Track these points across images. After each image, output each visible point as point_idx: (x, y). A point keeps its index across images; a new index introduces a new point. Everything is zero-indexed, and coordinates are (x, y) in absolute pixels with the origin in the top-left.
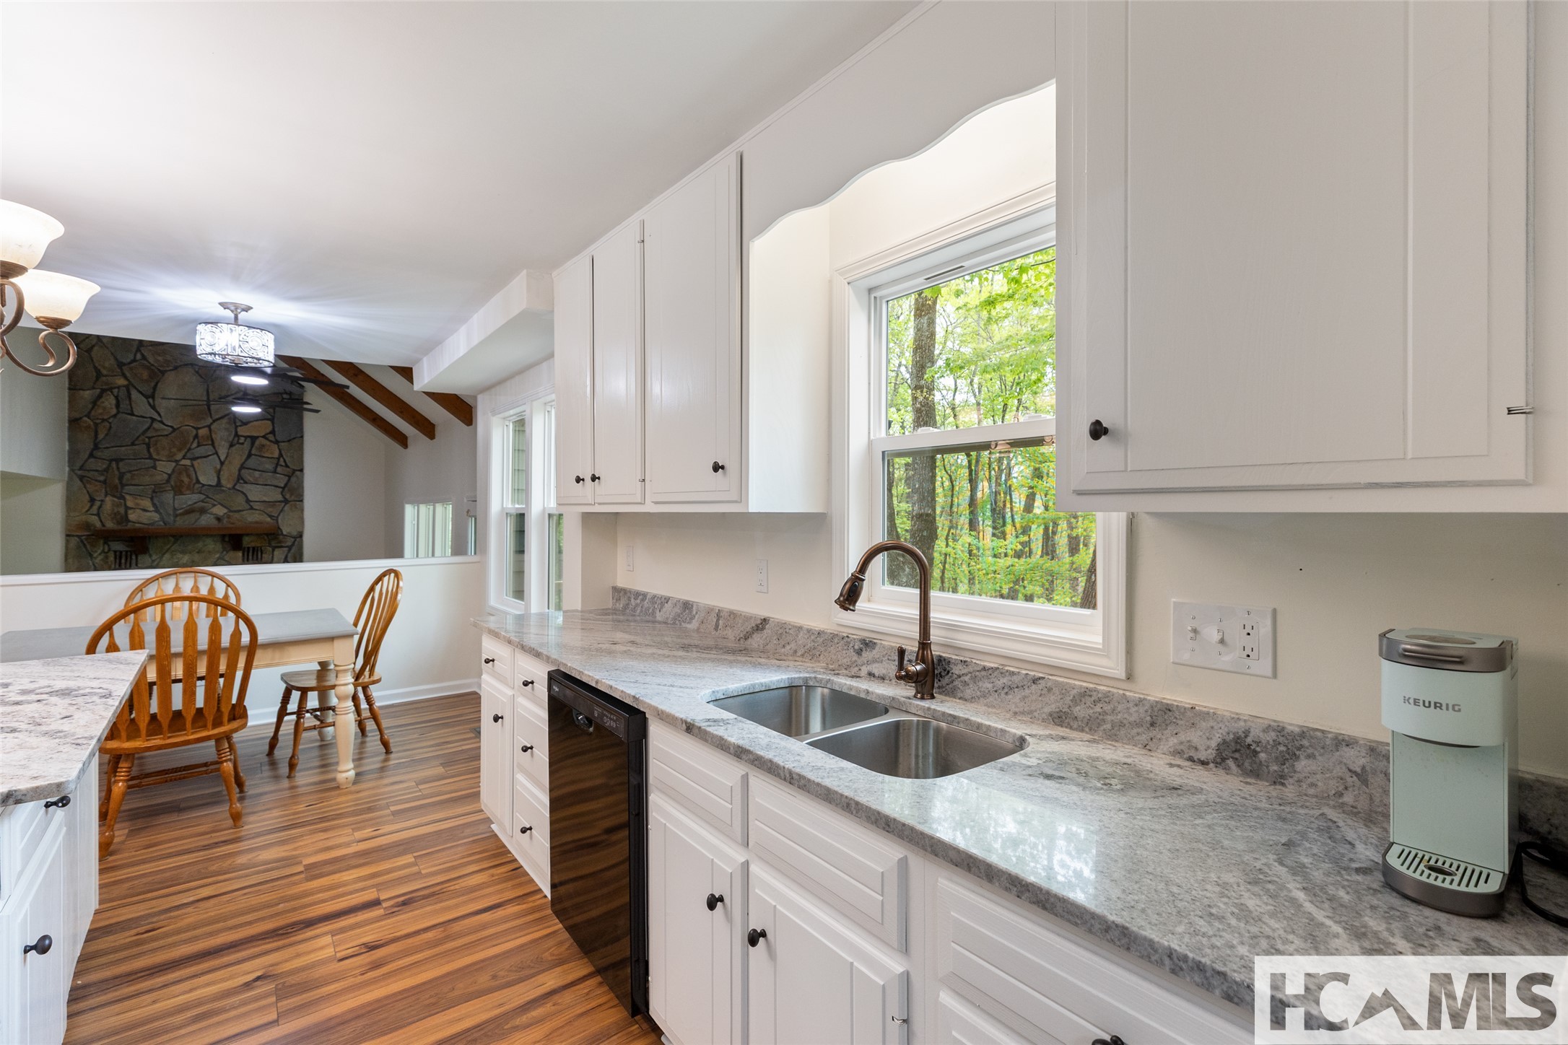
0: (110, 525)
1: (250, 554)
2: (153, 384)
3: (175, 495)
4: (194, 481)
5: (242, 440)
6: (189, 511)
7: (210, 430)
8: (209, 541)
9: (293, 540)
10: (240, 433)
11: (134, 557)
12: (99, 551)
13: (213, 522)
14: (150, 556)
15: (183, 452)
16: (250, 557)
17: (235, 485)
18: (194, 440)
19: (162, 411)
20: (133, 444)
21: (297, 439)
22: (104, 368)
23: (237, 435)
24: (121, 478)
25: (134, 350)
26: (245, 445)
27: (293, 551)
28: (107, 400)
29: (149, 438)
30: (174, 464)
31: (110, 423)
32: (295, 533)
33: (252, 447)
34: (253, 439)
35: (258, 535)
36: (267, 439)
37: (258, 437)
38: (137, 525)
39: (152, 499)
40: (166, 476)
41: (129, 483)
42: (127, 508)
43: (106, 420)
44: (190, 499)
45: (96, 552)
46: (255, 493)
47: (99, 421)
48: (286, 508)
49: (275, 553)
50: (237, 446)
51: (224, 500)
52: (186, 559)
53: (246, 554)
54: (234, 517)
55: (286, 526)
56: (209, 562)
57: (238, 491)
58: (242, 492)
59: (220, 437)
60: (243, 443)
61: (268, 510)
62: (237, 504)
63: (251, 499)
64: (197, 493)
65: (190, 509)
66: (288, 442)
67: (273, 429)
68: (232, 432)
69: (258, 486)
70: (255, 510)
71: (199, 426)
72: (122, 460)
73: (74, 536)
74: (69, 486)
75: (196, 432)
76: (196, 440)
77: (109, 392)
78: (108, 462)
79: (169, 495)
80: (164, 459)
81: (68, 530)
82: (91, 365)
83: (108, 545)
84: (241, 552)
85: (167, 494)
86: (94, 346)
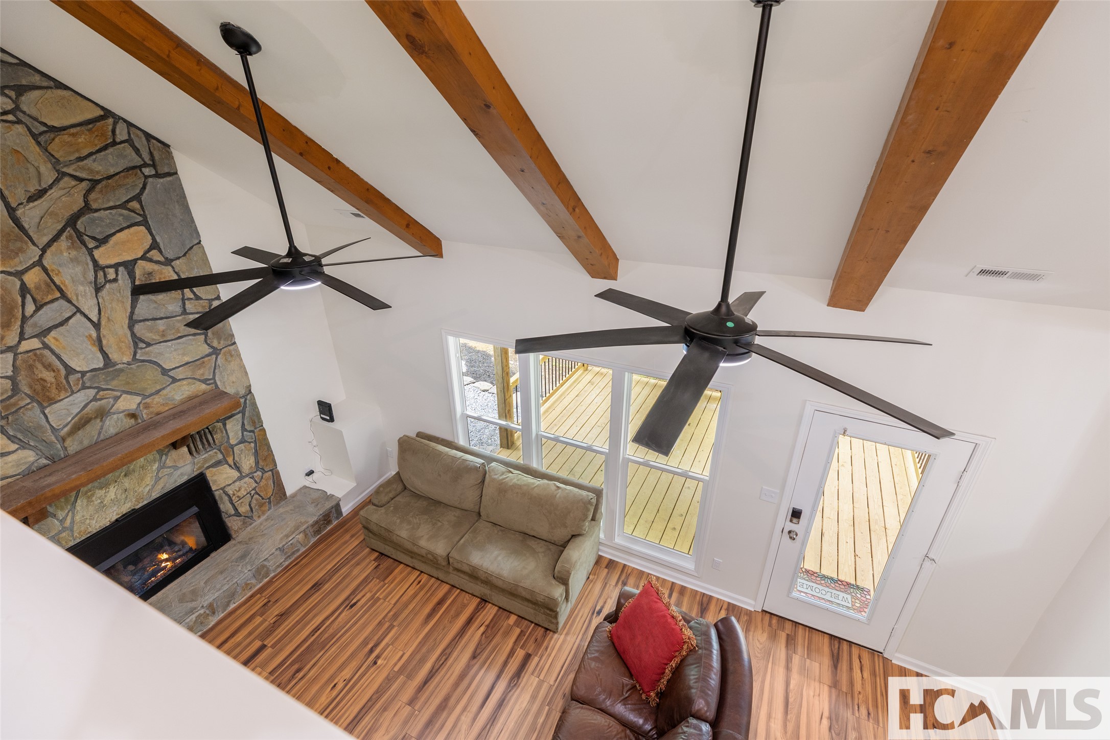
1: (199, 443)
3: (43, 407)
4: (63, 371)
5: (111, 273)
6: (82, 423)
7: (44, 269)
9: (243, 400)
10: (102, 262)
13: (129, 423)
15: (16, 328)
16: (200, 447)
17: (135, 354)
18: (23, 297)
23: (98, 267)
26: (120, 282)
27: (247, 414)
30: (9, 356)
32: (242, 392)
33: (133, 283)
34: (129, 266)
36: (151, 260)
37: (135, 261)
44: (72, 403)
46: (169, 355)
48: (219, 362)
49: (228, 427)
50: (108, 286)
51: (128, 383)
52: (112, 492)
53: (192, 445)
54: (155, 402)
55: (230, 386)
56: (149, 480)
57: (143, 361)
58: (150, 361)
59: (69, 277)
60: (115, 280)
61: (199, 374)
62: (150, 382)
63: (167, 367)
64: (79, 390)
65: (81, 419)
66: (184, 258)
67: (152, 239)
68: (87, 264)
69: (169, 344)
70: (180, 380)
71: (18, 269)
75: (19, 282)
76: (29, 298)
79: (32, 413)
84: (185, 446)
85: (29, 412)
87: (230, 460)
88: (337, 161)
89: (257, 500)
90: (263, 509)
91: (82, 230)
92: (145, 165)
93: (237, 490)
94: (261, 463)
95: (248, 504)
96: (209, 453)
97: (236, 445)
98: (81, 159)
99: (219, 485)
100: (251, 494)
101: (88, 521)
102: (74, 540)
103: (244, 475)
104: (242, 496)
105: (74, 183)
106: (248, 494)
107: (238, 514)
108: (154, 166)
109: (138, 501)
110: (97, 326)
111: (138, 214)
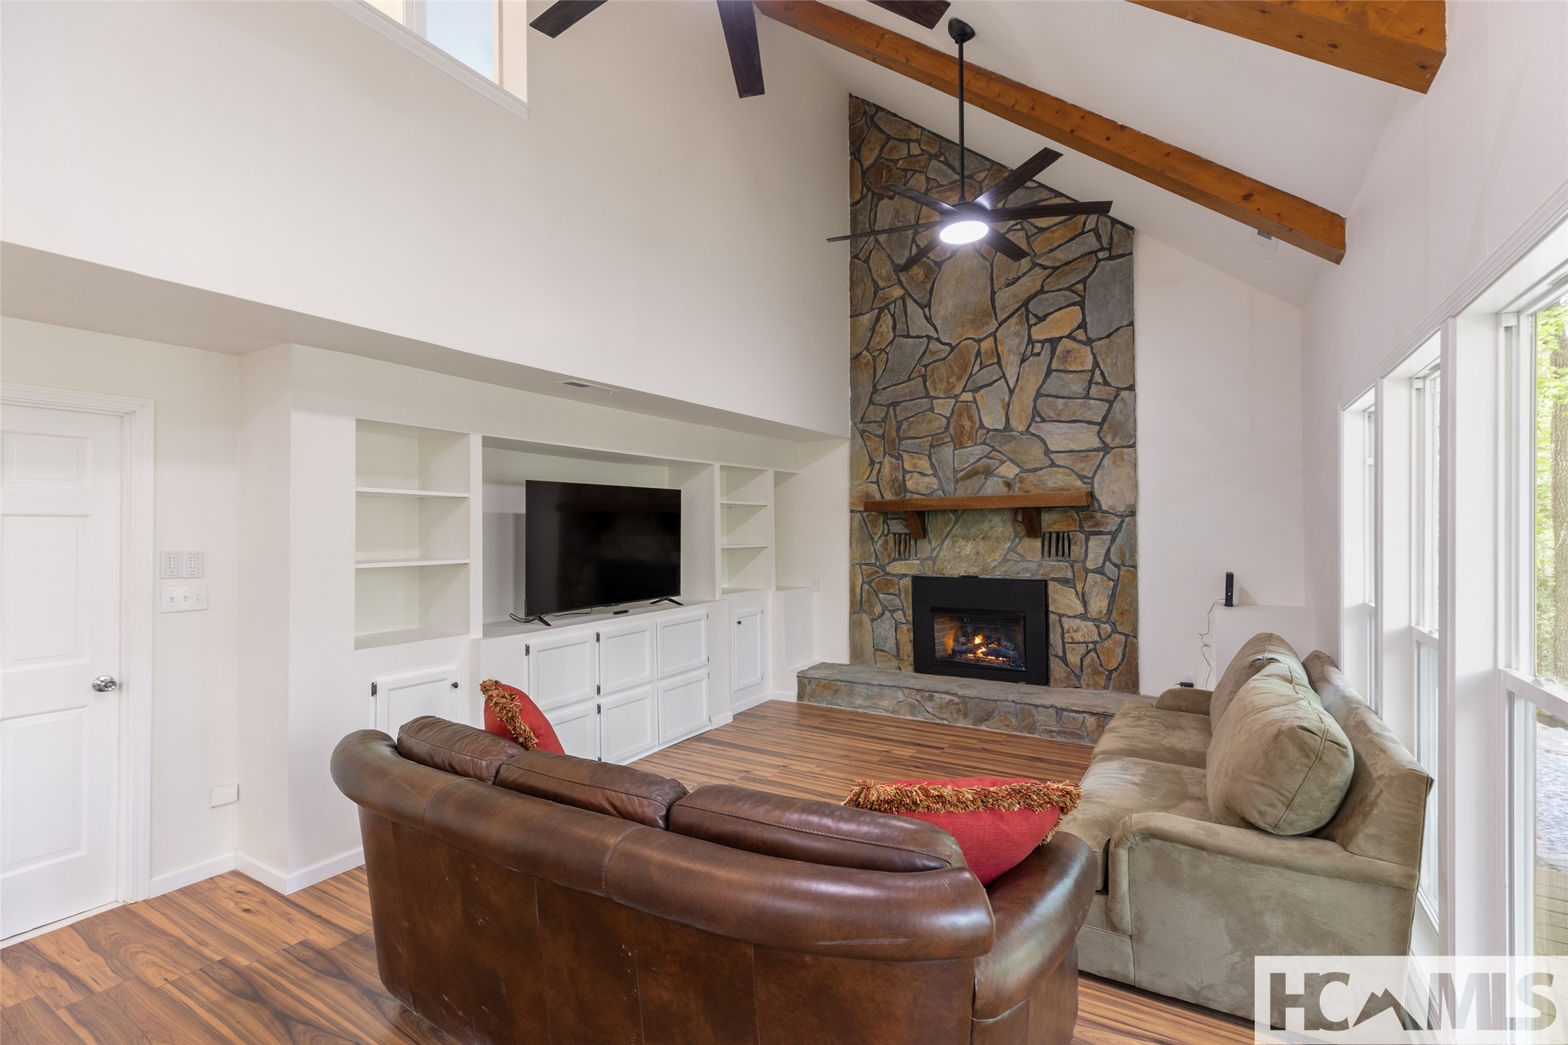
0: (889, 496)
1: (1053, 544)
2: (928, 292)
3: (955, 449)
4: (977, 425)
5: (1038, 347)
6: (972, 474)
7: (995, 339)
8: (997, 520)
9: (1118, 520)
10: (1034, 337)
11: (912, 543)
12: (879, 534)
13: (1003, 490)
14: (930, 542)
15: (964, 382)
16: (1053, 550)
17: (1030, 425)
18: (976, 359)
19: (938, 323)
20: (909, 379)
21: (1124, 329)
22: (881, 277)
23: (1030, 341)
24: (898, 430)
25: (909, 243)
26: (1041, 356)
27: (1118, 540)
28: (884, 322)
29: (926, 366)
30: (953, 401)
31: (887, 354)
32: (1121, 508)
33: (1052, 359)
34: (1054, 342)
35: (1064, 509)
36: (1074, 339)
37: (1061, 338)
38: (915, 496)
39: (930, 457)
40: (944, 421)
41: (906, 435)
42: (905, 472)
43: (884, 350)
44: (974, 453)
45: (877, 534)
47: (876, 354)
48: (1105, 462)
49: (1090, 543)
50: (1031, 358)
51: (1015, 452)
52: (969, 548)
53: (1046, 543)
54: (1029, 480)
55: (1108, 495)
56: (998, 556)
57: (1034, 435)
58: (1039, 437)
59: (1008, 348)
60: (1039, 354)
61: (1078, 466)
62: (1032, 458)
63: (1052, 448)
64: (981, 444)
65: (973, 469)
66: (1107, 339)
67: (1083, 319)
68: (1024, 338)
69: (1061, 425)
70: (1058, 466)
71: (981, 337)
72: (898, 403)
73: (857, 512)
74: (853, 445)
75: (977, 347)
76: (979, 359)
77: (886, 311)
78: (886, 408)
79: (948, 451)
80: (942, 396)
81: (852, 504)
82: (870, 279)
83: (888, 525)
84: (1040, 540)
85: (946, 449)
86: (871, 251)
87: (1079, 587)
88: (1123, 128)
89: (1092, 660)
90: (1097, 678)
91: (1031, 309)
92: (1102, 249)
93: (1075, 629)
94: (1115, 616)
95: (1080, 657)
96: (1060, 563)
97: (1092, 571)
98: (1051, 251)
99: (1058, 608)
100: (1087, 646)
101: (946, 563)
102: (933, 573)
103: (1089, 616)
104: (1076, 640)
105: (1040, 271)
106: (1083, 643)
107: (1064, 659)
108: (1110, 250)
109: (984, 570)
110: (1011, 392)
111: (1079, 295)
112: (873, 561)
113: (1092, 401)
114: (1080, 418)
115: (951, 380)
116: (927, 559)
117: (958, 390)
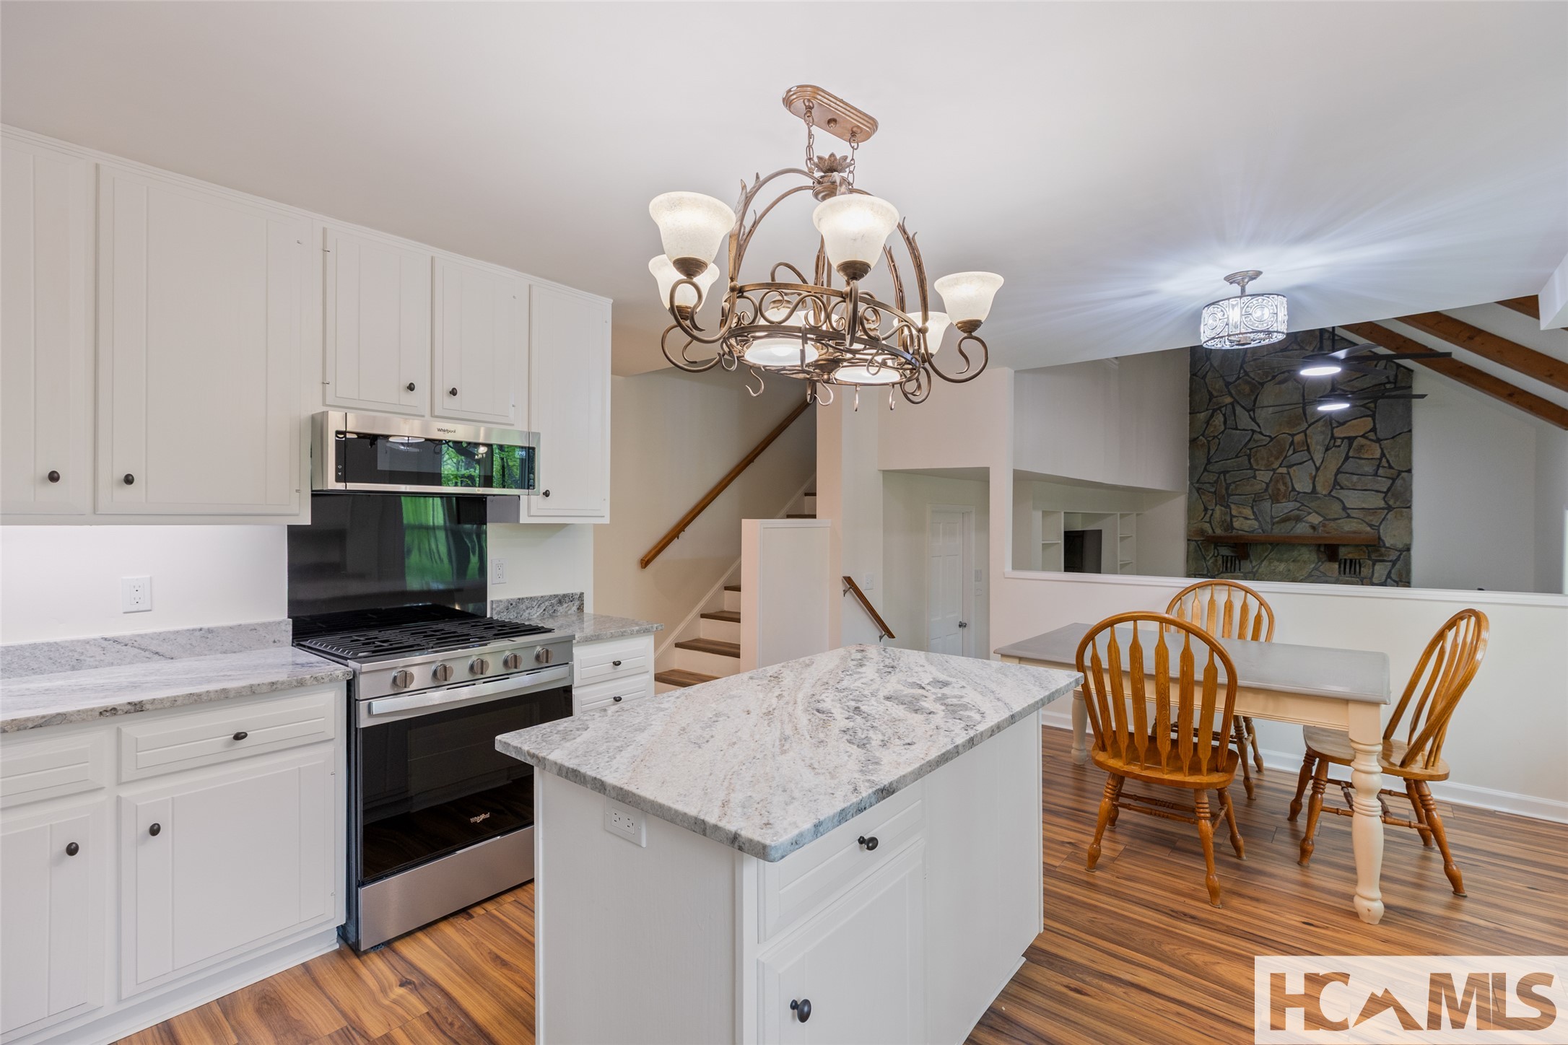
0: (1219, 532)
1: (1348, 567)
2: (1253, 398)
3: (1273, 503)
4: (1290, 489)
5: (1339, 442)
6: (1285, 520)
7: (1306, 435)
8: (1304, 550)
9: (1397, 553)
10: (1336, 435)
11: (1237, 562)
12: (1211, 555)
13: (1308, 531)
14: (1251, 562)
15: (1280, 461)
16: (1347, 570)
17: (1331, 491)
18: (1290, 447)
19: (1261, 422)
20: (1237, 457)
21: (1404, 434)
22: (1215, 389)
23: (1333, 437)
24: (1227, 489)
25: (1238, 368)
26: (1341, 448)
27: (1397, 566)
28: (1217, 419)
29: (1250, 449)
30: (1272, 473)
31: (1219, 439)
32: (1400, 546)
33: (1349, 450)
34: (1351, 440)
35: (1357, 545)
36: (1367, 438)
37: (1356, 437)
38: (1240, 532)
39: (1252, 508)
40: (1264, 485)
41: (1234, 493)
42: (1232, 516)
43: (1217, 436)
44: (1286, 507)
45: (1208, 555)
46: (1353, 499)
47: (1210, 439)
48: (1389, 516)
49: (1376, 567)
50: (1333, 449)
51: (1319, 507)
52: (1282, 567)
53: (1342, 566)
54: (1330, 526)
55: (1390, 537)
56: (1305, 573)
57: (1334, 497)
58: (1338, 498)
59: (1315, 441)
60: (1339, 446)
61: (1368, 519)
62: (1332, 512)
63: (1348, 506)
64: (1293, 501)
65: (1286, 517)
66: (1392, 440)
67: (1374, 426)
68: (1328, 435)
69: (1356, 492)
70: (1353, 518)
71: (1295, 433)
72: (1228, 472)
73: (1193, 541)
74: (1190, 497)
75: (1291, 440)
76: (1292, 447)
77: (1219, 411)
78: (1217, 475)
79: (1267, 504)
80: (1263, 469)
81: (1188, 535)
82: (1206, 390)
83: (1218, 550)
84: (1337, 563)
85: (1265, 503)
86: (1207, 372)
92: (1389, 383)
96: (1353, 579)
97: (1377, 584)
101: (1263, 576)
108: (1395, 383)
110: (1318, 469)
111: (1371, 411)
112: (1205, 573)
113: (1379, 478)
114: (1370, 488)
115: (1270, 459)
116: (1249, 573)
117: (1275, 466)
